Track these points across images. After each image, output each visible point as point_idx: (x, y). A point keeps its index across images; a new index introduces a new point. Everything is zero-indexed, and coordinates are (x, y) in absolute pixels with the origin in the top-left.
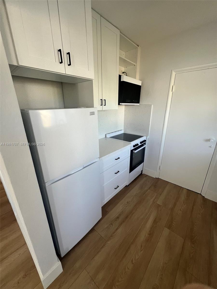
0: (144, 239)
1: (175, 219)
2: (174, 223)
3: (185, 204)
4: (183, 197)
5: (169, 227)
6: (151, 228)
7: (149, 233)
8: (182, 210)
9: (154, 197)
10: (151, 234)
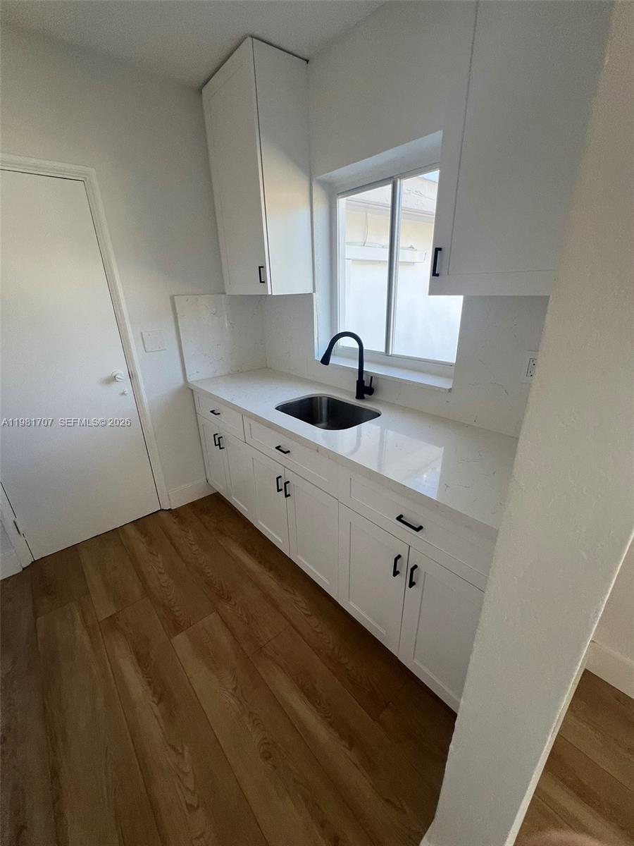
0: (161, 727)
1: (170, 601)
2: (175, 610)
3: (155, 553)
4: (141, 547)
5: (176, 626)
6: (150, 685)
7: (156, 700)
8: (163, 571)
9: (78, 615)
10: (162, 693)
